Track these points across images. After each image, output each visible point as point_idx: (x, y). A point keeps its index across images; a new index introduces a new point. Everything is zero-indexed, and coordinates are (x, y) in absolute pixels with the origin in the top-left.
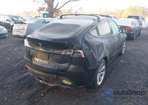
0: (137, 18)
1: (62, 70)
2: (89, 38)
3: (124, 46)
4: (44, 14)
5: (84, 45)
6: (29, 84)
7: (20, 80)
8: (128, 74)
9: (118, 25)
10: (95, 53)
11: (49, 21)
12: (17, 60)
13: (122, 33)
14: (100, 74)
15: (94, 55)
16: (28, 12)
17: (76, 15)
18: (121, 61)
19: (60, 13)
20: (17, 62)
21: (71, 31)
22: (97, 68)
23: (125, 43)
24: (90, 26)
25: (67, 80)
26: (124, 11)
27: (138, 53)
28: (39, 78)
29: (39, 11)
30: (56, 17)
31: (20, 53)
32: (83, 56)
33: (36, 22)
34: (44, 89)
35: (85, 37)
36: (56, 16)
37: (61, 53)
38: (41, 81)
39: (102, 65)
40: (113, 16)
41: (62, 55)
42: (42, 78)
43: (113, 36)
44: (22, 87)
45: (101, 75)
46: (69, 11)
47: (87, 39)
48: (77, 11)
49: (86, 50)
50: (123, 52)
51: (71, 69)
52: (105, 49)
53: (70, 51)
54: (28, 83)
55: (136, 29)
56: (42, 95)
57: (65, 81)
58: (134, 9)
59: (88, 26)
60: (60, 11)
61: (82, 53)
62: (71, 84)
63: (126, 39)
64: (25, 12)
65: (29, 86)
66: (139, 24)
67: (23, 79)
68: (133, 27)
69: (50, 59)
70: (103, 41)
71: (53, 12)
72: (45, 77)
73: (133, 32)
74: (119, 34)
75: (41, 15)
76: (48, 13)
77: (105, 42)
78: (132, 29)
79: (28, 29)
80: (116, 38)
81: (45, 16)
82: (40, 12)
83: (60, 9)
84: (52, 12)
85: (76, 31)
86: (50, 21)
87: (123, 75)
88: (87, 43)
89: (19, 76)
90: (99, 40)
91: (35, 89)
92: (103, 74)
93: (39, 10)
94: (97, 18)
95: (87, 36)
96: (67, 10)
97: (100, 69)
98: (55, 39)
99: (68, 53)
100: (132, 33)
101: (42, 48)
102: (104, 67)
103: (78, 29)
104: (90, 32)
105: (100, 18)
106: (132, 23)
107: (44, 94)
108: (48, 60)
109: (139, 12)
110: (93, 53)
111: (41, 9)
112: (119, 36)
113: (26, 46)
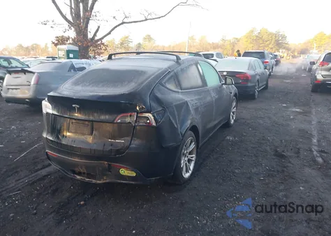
0: (261, 55)
1: (118, 152)
2: (162, 94)
3: (234, 110)
4: (68, 52)
5: (154, 104)
6: (54, 188)
7: (33, 183)
8: (239, 159)
9: (218, 70)
10: (175, 118)
11: (82, 66)
12: (21, 147)
13: (225, 84)
14: (186, 159)
15: (173, 121)
16: (27, 48)
17: (138, 53)
18: (228, 138)
19: (104, 48)
20: (21, 152)
21: (130, 81)
22: (179, 146)
23: (234, 104)
24: (163, 73)
25: (127, 169)
26: (238, 41)
27: (261, 122)
28: (74, 172)
29: (56, 45)
30: (95, 58)
31: (24, 134)
32: (154, 124)
33: (56, 68)
34: (84, 194)
35: (155, 91)
36: (95, 56)
37: (114, 120)
38: (78, 177)
39: (189, 140)
40: (215, 54)
41: (117, 123)
42: (82, 171)
43: (208, 91)
44: (40, 194)
45: (189, 161)
46: (122, 44)
47: (159, 95)
48: (139, 44)
49: (158, 113)
50: (232, 122)
51: (134, 146)
52: (192, 112)
53: (131, 116)
54: (51, 187)
55: (258, 77)
56: (82, 203)
57: (124, 172)
58: (258, 38)
59: (160, 74)
60: (103, 44)
61: (152, 118)
62: (134, 174)
63: (235, 95)
64: (21, 46)
65: (55, 192)
66: (262, 66)
67: (40, 179)
68: (251, 73)
69: (94, 132)
70: (186, 98)
71: (88, 47)
72: (87, 167)
73: (251, 82)
74: (221, 87)
75: (62, 54)
76: (76, 48)
77: (192, 100)
78: (250, 78)
79: (37, 83)
80: (213, 94)
81: (71, 55)
82: (59, 46)
83: (104, 41)
84: (85, 46)
85: (140, 81)
86: (84, 66)
87: (230, 161)
88: (158, 101)
89: (30, 176)
90: (180, 96)
91: (67, 195)
92: (193, 159)
93: (56, 42)
94: (175, 58)
95: (159, 90)
96: (117, 42)
97: (187, 149)
98: (103, 96)
99: (128, 120)
100: (249, 84)
101: (80, 113)
102: (193, 146)
103: (142, 79)
104: (165, 83)
105: (182, 58)
106: (251, 67)
107: (85, 201)
108: (92, 134)
109: (268, 42)
110: (171, 118)
111: (61, 41)
112: (219, 90)
113: (47, 113)
